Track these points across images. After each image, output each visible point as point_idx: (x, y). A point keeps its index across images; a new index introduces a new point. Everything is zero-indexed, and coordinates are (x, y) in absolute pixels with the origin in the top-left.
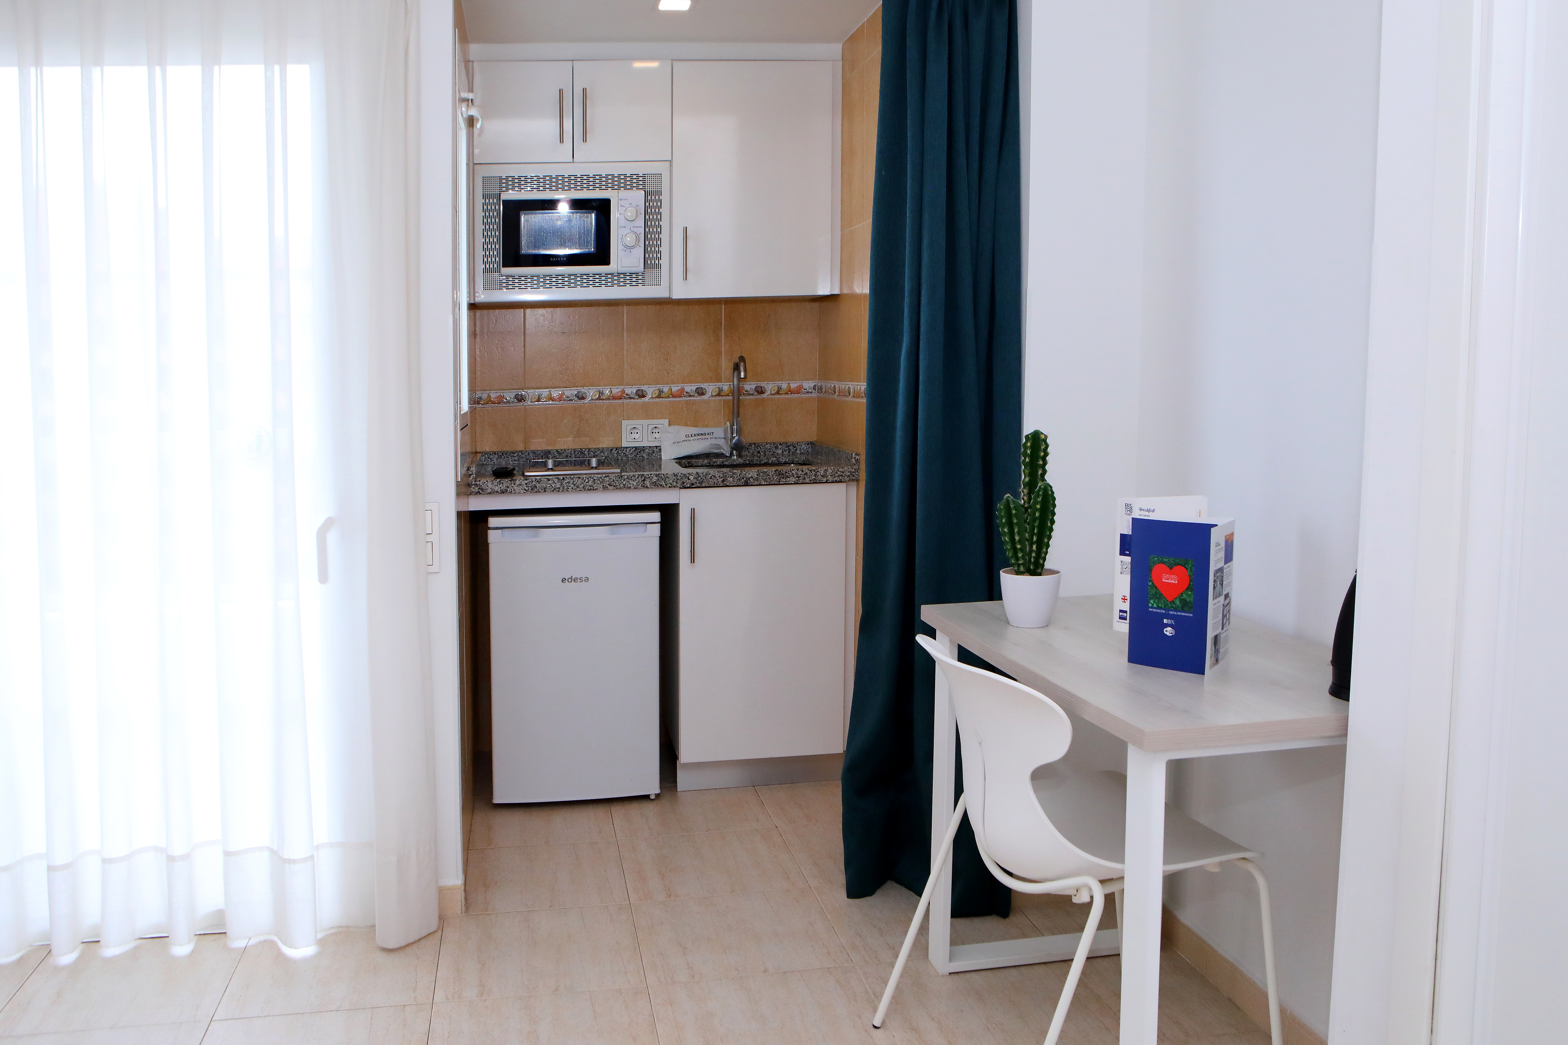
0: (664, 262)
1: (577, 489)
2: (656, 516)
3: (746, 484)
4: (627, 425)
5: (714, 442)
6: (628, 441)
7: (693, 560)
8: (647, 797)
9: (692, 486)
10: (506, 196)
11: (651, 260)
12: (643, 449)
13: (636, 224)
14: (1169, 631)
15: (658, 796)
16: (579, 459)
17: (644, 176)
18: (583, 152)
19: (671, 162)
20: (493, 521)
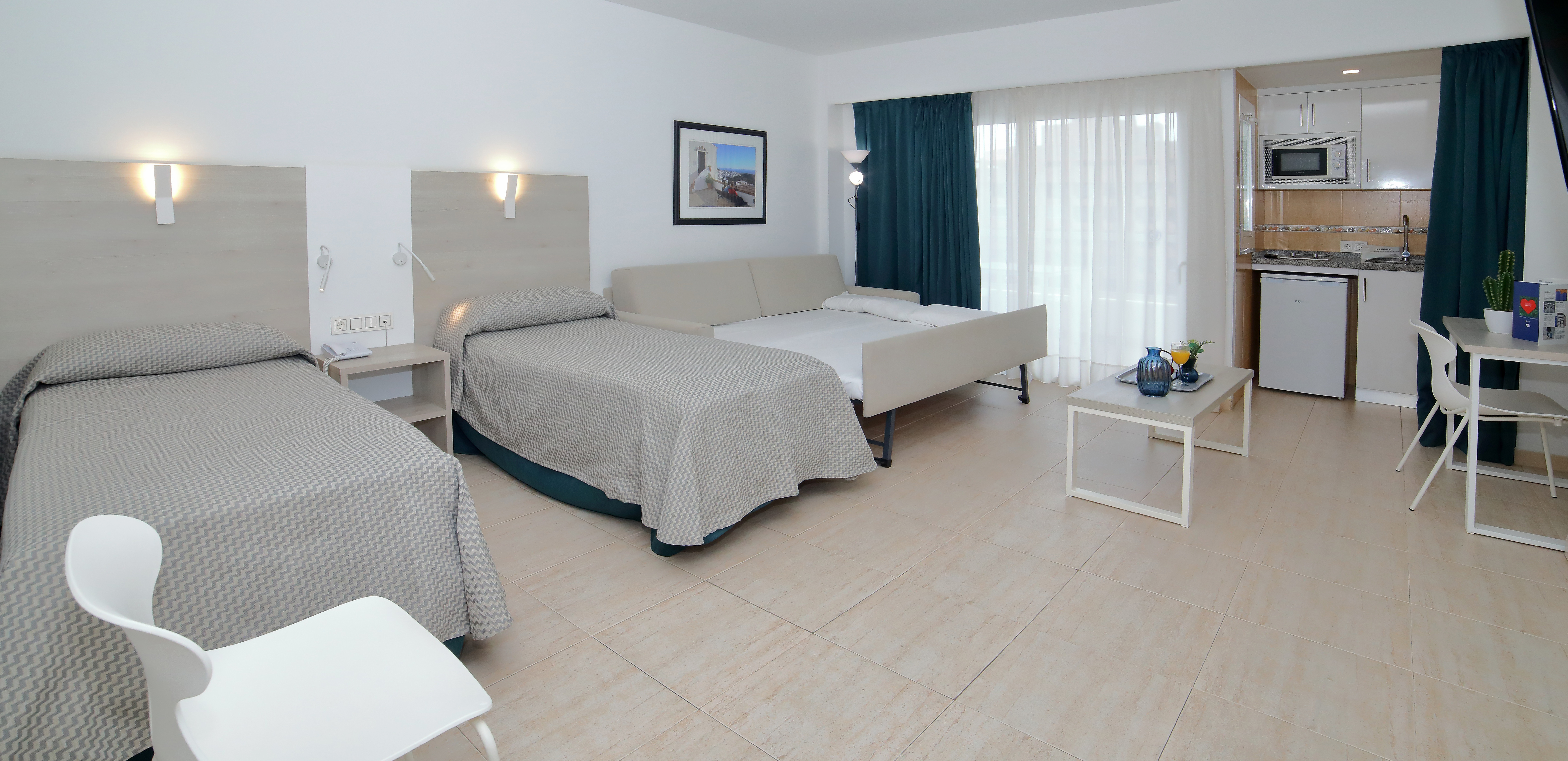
0: (1357, 173)
1: (1304, 265)
2: (1346, 280)
3: (1396, 270)
4: (1343, 243)
5: (1392, 253)
6: (1343, 250)
7: (1365, 300)
8: (1336, 398)
9: (1365, 269)
10: (1273, 148)
11: (1348, 174)
12: (1352, 254)
13: (1340, 158)
14: (1528, 325)
15: (1343, 399)
16: (1309, 254)
17: (1346, 138)
18: (1313, 130)
19: (1361, 132)
20: (1262, 275)
